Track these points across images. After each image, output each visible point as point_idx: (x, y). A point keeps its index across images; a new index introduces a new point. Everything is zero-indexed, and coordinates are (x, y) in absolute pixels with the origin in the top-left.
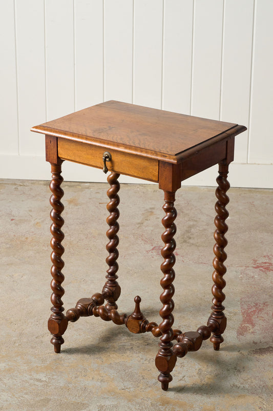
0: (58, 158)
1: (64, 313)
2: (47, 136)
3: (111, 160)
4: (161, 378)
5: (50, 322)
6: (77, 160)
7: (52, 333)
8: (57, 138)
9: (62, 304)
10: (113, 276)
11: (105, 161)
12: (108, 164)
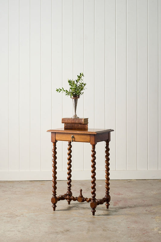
0: (56, 140)
1: (57, 196)
2: (52, 132)
3: (74, 138)
4: (92, 211)
5: (52, 199)
6: (62, 140)
7: (52, 203)
8: (55, 132)
9: (56, 192)
10: (69, 188)
11: (72, 138)
12: (73, 139)
